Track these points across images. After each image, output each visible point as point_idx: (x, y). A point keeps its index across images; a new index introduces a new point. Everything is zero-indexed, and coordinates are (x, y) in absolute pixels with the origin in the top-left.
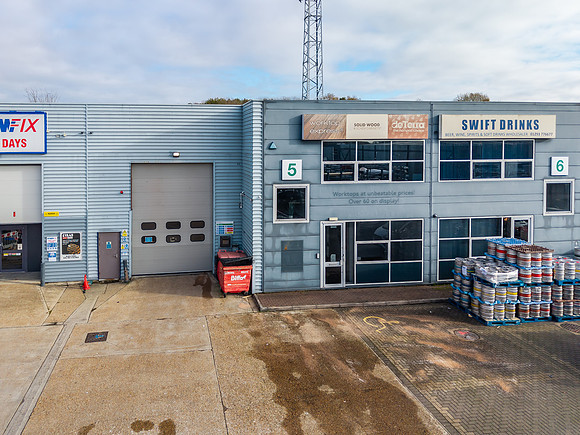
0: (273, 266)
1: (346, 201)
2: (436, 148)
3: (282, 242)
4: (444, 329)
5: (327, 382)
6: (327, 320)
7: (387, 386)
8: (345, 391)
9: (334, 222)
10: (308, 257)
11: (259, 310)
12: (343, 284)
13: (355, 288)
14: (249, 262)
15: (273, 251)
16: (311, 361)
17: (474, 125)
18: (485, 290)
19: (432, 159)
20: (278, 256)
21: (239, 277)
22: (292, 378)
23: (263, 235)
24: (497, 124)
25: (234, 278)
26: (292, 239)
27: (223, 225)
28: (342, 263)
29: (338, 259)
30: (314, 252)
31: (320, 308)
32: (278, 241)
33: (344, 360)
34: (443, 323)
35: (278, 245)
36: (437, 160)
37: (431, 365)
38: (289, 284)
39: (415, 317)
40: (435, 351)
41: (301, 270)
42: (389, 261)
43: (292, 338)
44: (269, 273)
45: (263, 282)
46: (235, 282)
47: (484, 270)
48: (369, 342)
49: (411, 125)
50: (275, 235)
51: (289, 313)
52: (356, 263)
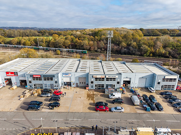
2: (106, 78)
3: (91, 86)
6: (93, 92)
9: (96, 84)
10: (94, 87)
11: (89, 91)
14: (88, 87)
16: (90, 95)
17: (109, 77)
24: (112, 77)
27: (87, 83)
28: (97, 87)
38: (92, 89)
39: (100, 92)
40: (99, 95)
42: (101, 87)
48: (95, 94)
49: (103, 76)
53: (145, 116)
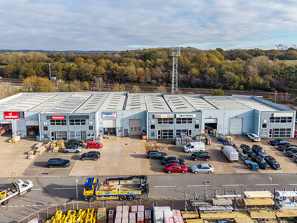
1: (161, 127)
2: (175, 119)
6: (156, 143)
9: (159, 130)
11: (147, 142)
12: (161, 139)
14: (146, 135)
17: (181, 116)
20: (151, 134)
24: (185, 116)
26: (153, 132)
28: (161, 135)
30: (156, 134)
37: (164, 149)
38: (152, 138)
41: (154, 136)
42: (168, 135)
43: (150, 145)
44: (149, 136)
46: (144, 138)
49: (171, 116)
50: (150, 131)
51: (151, 142)
53: (251, 177)
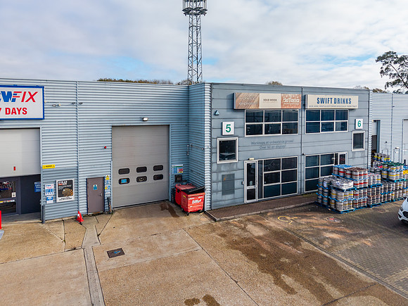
0: (217, 192)
1: (258, 148)
2: (304, 114)
3: (223, 176)
4: (321, 218)
5: (282, 256)
6: (258, 221)
7: (314, 253)
8: (295, 259)
9: (252, 160)
10: (237, 184)
11: (215, 220)
12: (257, 199)
13: (263, 201)
14: (203, 190)
15: (217, 182)
16: (265, 246)
17: (322, 101)
18: (339, 194)
19: (302, 121)
20: (220, 184)
21: (197, 201)
22: (262, 257)
23: (211, 172)
24: (333, 100)
25: (194, 202)
26: (228, 173)
27: (176, 167)
28: (257, 186)
29: (254, 184)
30: (241, 181)
31: (251, 215)
32: (220, 175)
33: (283, 243)
34: (319, 215)
35: (220, 178)
36: (305, 121)
37: (328, 238)
38: (227, 202)
39: (304, 214)
40: (326, 230)
41: (233, 192)
42: (281, 183)
43: (245, 235)
44: (214, 196)
45: (211, 203)
46: (195, 204)
47: (337, 182)
48: (290, 231)
49: (293, 101)
50: (218, 171)
51: (235, 220)
52: (264, 185)
